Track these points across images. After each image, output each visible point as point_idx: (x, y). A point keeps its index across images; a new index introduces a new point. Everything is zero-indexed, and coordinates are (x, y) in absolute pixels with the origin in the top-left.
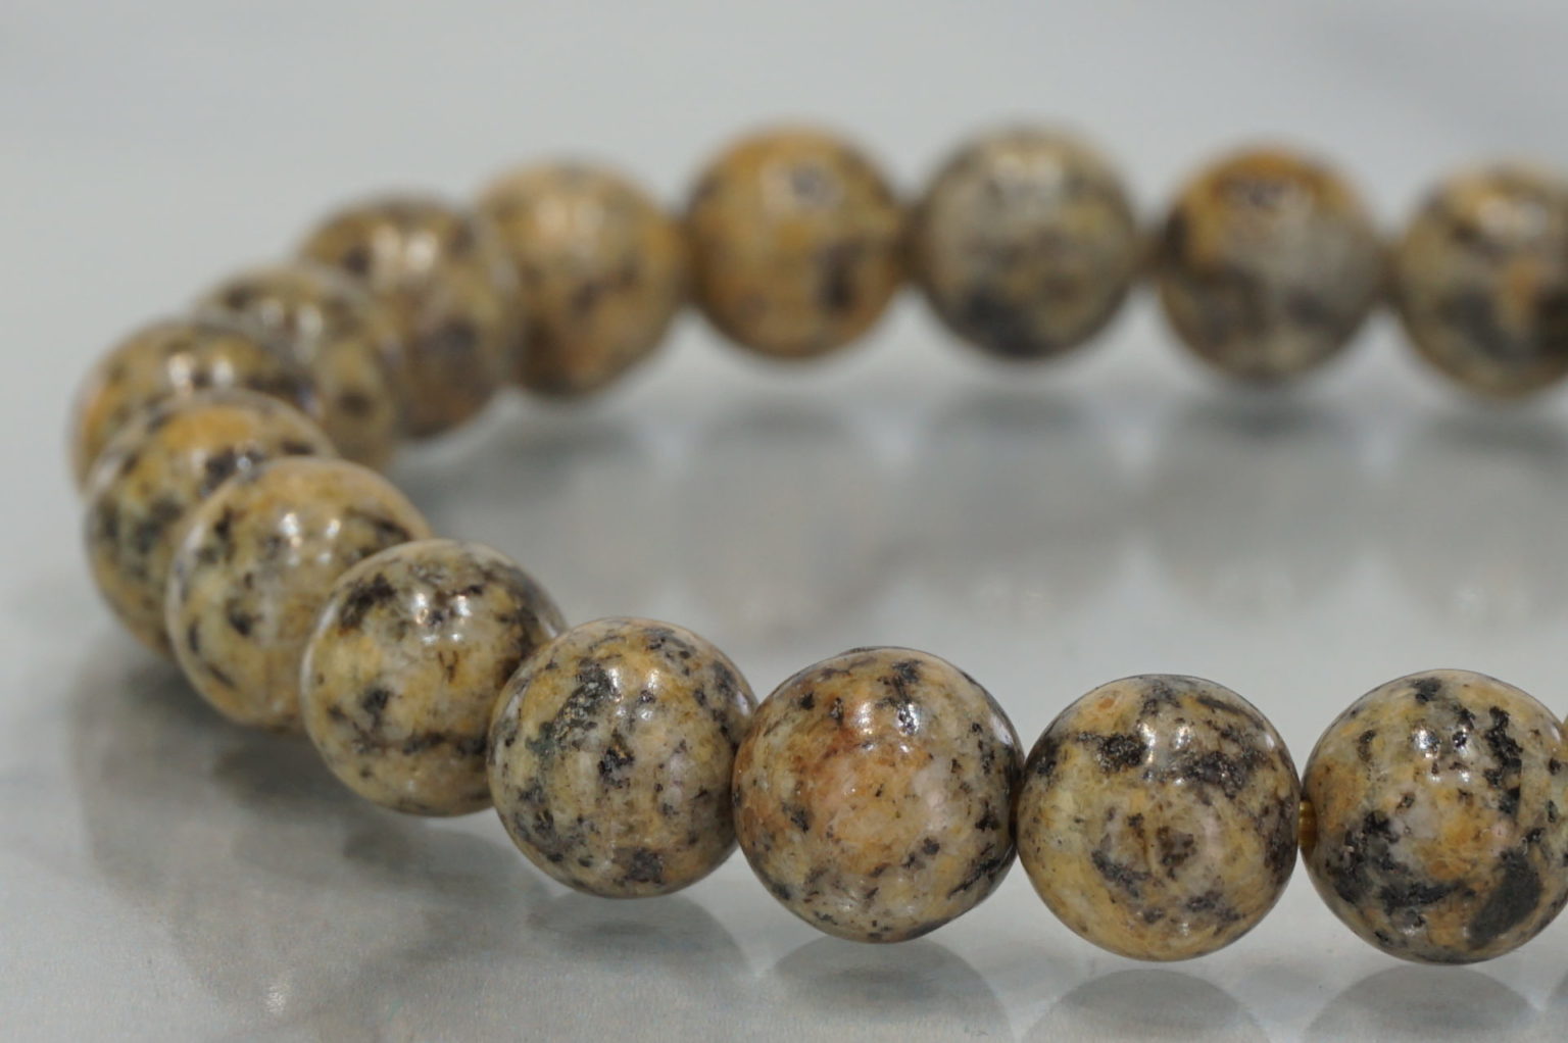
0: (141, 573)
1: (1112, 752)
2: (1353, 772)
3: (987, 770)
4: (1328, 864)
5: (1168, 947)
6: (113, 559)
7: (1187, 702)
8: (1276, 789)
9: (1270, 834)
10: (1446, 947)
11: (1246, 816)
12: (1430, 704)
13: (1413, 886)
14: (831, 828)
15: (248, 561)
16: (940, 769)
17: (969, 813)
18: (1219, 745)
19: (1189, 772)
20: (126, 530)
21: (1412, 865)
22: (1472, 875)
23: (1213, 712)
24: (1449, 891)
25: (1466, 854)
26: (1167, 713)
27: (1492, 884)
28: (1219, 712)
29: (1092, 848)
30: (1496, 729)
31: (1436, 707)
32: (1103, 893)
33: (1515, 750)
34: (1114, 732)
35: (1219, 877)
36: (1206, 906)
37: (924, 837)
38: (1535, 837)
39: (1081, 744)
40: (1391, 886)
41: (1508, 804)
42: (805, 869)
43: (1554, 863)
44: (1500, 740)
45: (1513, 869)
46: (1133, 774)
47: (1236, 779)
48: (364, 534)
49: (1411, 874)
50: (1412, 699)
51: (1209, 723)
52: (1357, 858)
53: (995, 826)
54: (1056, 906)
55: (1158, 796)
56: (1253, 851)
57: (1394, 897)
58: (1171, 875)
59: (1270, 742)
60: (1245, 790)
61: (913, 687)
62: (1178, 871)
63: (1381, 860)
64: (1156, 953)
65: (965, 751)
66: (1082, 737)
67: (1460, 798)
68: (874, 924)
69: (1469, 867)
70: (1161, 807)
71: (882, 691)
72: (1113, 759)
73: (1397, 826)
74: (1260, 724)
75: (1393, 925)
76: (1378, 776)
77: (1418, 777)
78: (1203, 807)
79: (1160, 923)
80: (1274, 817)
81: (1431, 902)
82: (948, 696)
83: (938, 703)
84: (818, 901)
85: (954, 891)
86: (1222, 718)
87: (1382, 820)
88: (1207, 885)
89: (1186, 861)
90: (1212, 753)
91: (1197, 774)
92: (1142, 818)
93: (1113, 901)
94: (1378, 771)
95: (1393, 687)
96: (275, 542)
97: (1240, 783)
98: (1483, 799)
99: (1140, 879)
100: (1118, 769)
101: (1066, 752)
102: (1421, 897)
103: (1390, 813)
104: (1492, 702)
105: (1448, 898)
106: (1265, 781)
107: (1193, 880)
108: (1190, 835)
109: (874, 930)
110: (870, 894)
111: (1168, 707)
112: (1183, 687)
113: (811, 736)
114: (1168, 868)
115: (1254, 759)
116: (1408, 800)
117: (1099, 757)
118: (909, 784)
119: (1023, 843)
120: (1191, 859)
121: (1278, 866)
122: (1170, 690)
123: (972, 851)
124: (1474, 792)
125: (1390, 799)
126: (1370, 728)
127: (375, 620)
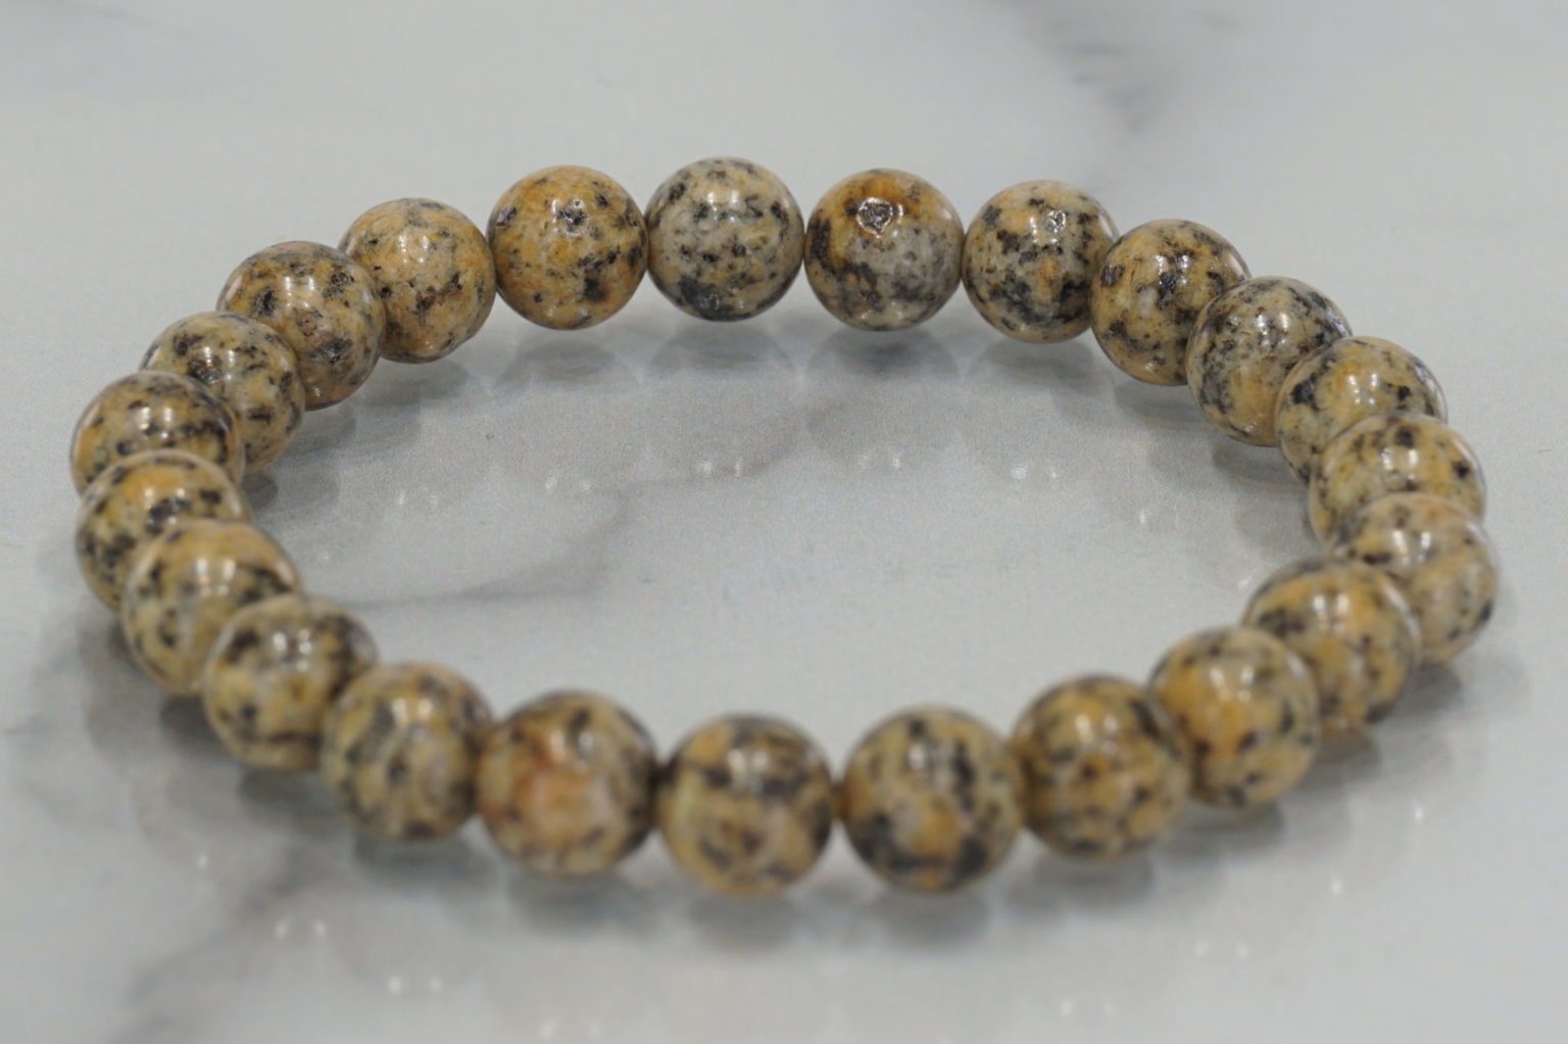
0: (110, 579)
1: (710, 777)
2: (868, 780)
3: (633, 779)
5: (753, 890)
6: (93, 567)
7: (758, 738)
11: (798, 815)
12: (916, 738)
14: (532, 820)
15: (172, 599)
16: (602, 781)
17: (622, 809)
18: (781, 769)
19: (763, 791)
20: (99, 551)
21: (905, 845)
22: (941, 852)
26: (748, 746)
27: (956, 856)
29: (699, 839)
30: (959, 756)
32: (705, 863)
33: (971, 769)
34: (710, 763)
35: (781, 853)
36: (773, 871)
37: (593, 827)
38: (984, 824)
39: (693, 769)
40: (893, 856)
41: (966, 805)
44: (960, 763)
45: (969, 846)
46: (724, 791)
48: (247, 580)
49: (904, 850)
50: (906, 733)
51: (773, 754)
53: (640, 813)
56: (802, 836)
57: (893, 861)
58: (749, 855)
59: (815, 759)
60: (797, 798)
62: (753, 853)
63: (884, 840)
66: (693, 764)
67: (936, 806)
69: (939, 846)
72: (711, 782)
73: (896, 821)
76: (883, 787)
78: (768, 812)
79: (747, 882)
80: (816, 811)
81: (916, 866)
87: (884, 816)
88: (774, 860)
89: (758, 847)
90: (776, 777)
91: (766, 793)
92: (730, 823)
94: (883, 784)
96: (189, 588)
97: (792, 795)
98: (951, 804)
99: (730, 857)
100: (714, 789)
101: (682, 771)
102: (909, 863)
103: (889, 813)
104: (956, 734)
106: (809, 792)
108: (761, 831)
110: (561, 859)
113: (521, 760)
114: (747, 851)
116: (903, 804)
117: (703, 780)
118: (583, 793)
120: (763, 845)
121: (821, 838)
123: (624, 831)
124: (944, 800)
125: (889, 803)
126: (879, 754)
127: (249, 658)
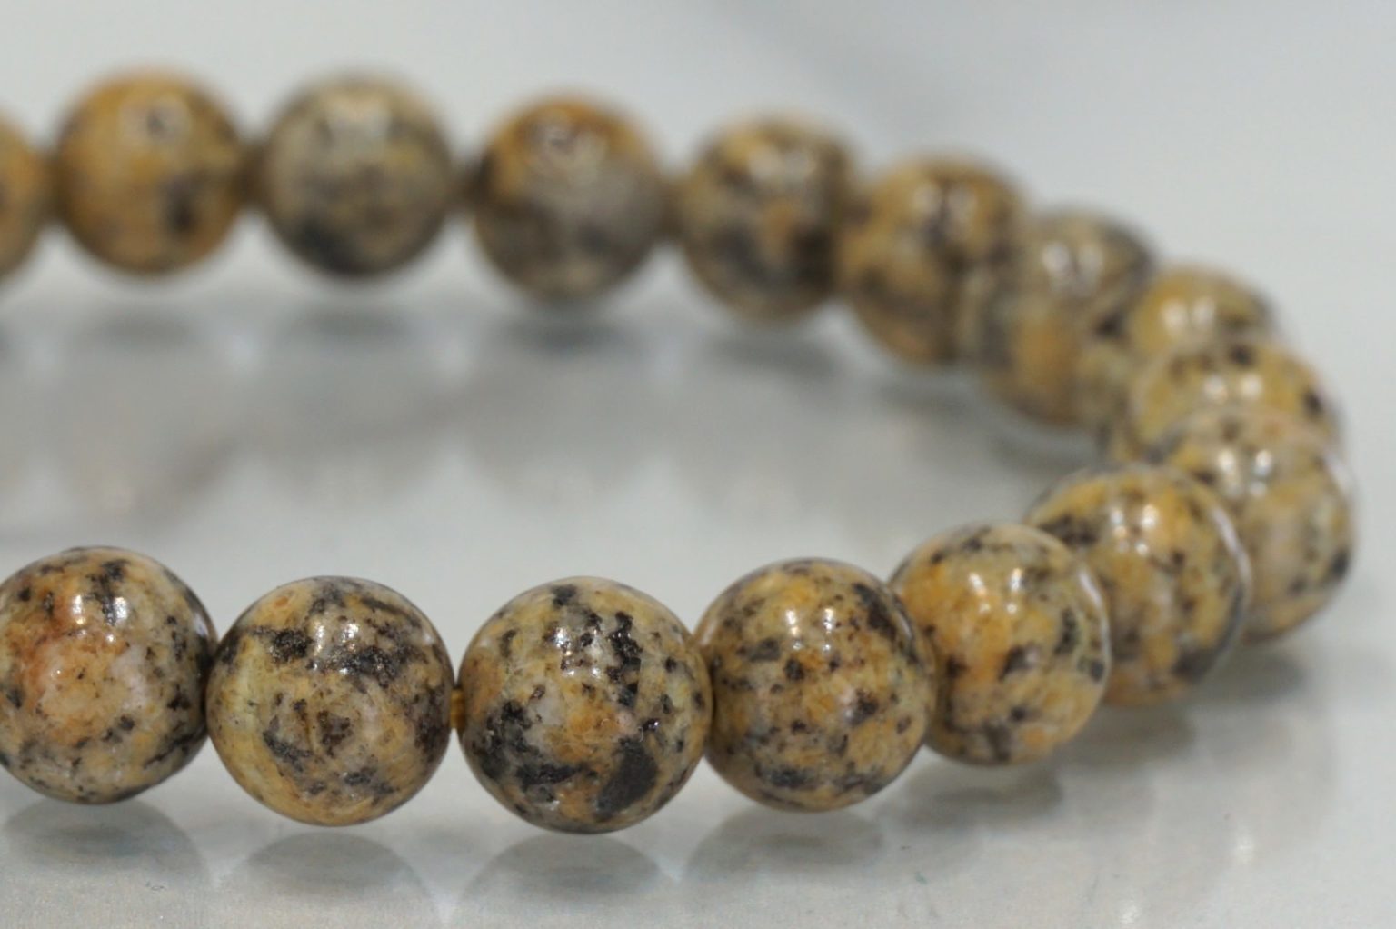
1: (283, 645)
2: (495, 665)
3: (179, 657)
4: (474, 745)
5: (332, 815)
7: (350, 603)
8: (427, 680)
9: (420, 719)
10: (576, 820)
11: (398, 704)
12: (564, 609)
13: (543, 767)
14: (40, 705)
16: (136, 655)
17: (161, 694)
18: (376, 639)
19: (350, 666)
21: (542, 749)
22: (593, 758)
23: (374, 611)
24: (574, 771)
25: (587, 741)
26: (332, 612)
27: (612, 767)
28: (378, 612)
29: (262, 729)
30: (620, 631)
31: (569, 611)
32: (273, 767)
33: (635, 651)
34: (285, 628)
35: (373, 756)
36: (361, 781)
37: (120, 716)
38: (650, 726)
39: (257, 637)
40: (526, 766)
41: (626, 697)
42: (19, 741)
43: (668, 749)
44: (622, 641)
45: (631, 754)
46: (300, 664)
47: (390, 671)
49: (541, 756)
50: (550, 603)
51: (368, 621)
52: (497, 741)
53: (186, 706)
54: (237, 775)
55: (319, 685)
57: (527, 776)
58: (330, 753)
60: (397, 680)
61: (117, 583)
62: (336, 750)
63: (516, 743)
64: (323, 820)
65: (159, 640)
66: (258, 630)
67: (584, 691)
68: (81, 789)
69: (591, 752)
70: (321, 694)
71: (88, 586)
72: (283, 651)
73: (531, 715)
74: (416, 621)
75: (529, 799)
76: (515, 670)
77: (549, 672)
78: (360, 694)
79: (322, 796)
80: (425, 703)
81: (559, 781)
82: (148, 592)
83: (140, 597)
84: (31, 769)
85: (149, 762)
86: (381, 617)
87: (517, 708)
88: (362, 762)
89: (343, 741)
90: (369, 648)
91: (354, 666)
92: (306, 704)
93: (282, 774)
94: (515, 666)
95: (535, 593)
97: (393, 674)
98: (605, 692)
99: (305, 756)
100: (287, 660)
101: (245, 644)
102: (551, 776)
103: (523, 704)
104: (619, 607)
105: (573, 778)
106: (416, 673)
107: (349, 758)
108: (347, 719)
109: (81, 794)
110: (76, 763)
111: (333, 607)
112: (349, 589)
113: (26, 624)
114: (328, 746)
115: (408, 653)
116: (540, 692)
117: (271, 649)
118: (108, 669)
119: (211, 723)
120: (347, 739)
122: (337, 591)
123: (164, 728)
124: (596, 686)
125: (523, 691)
126: (512, 628)
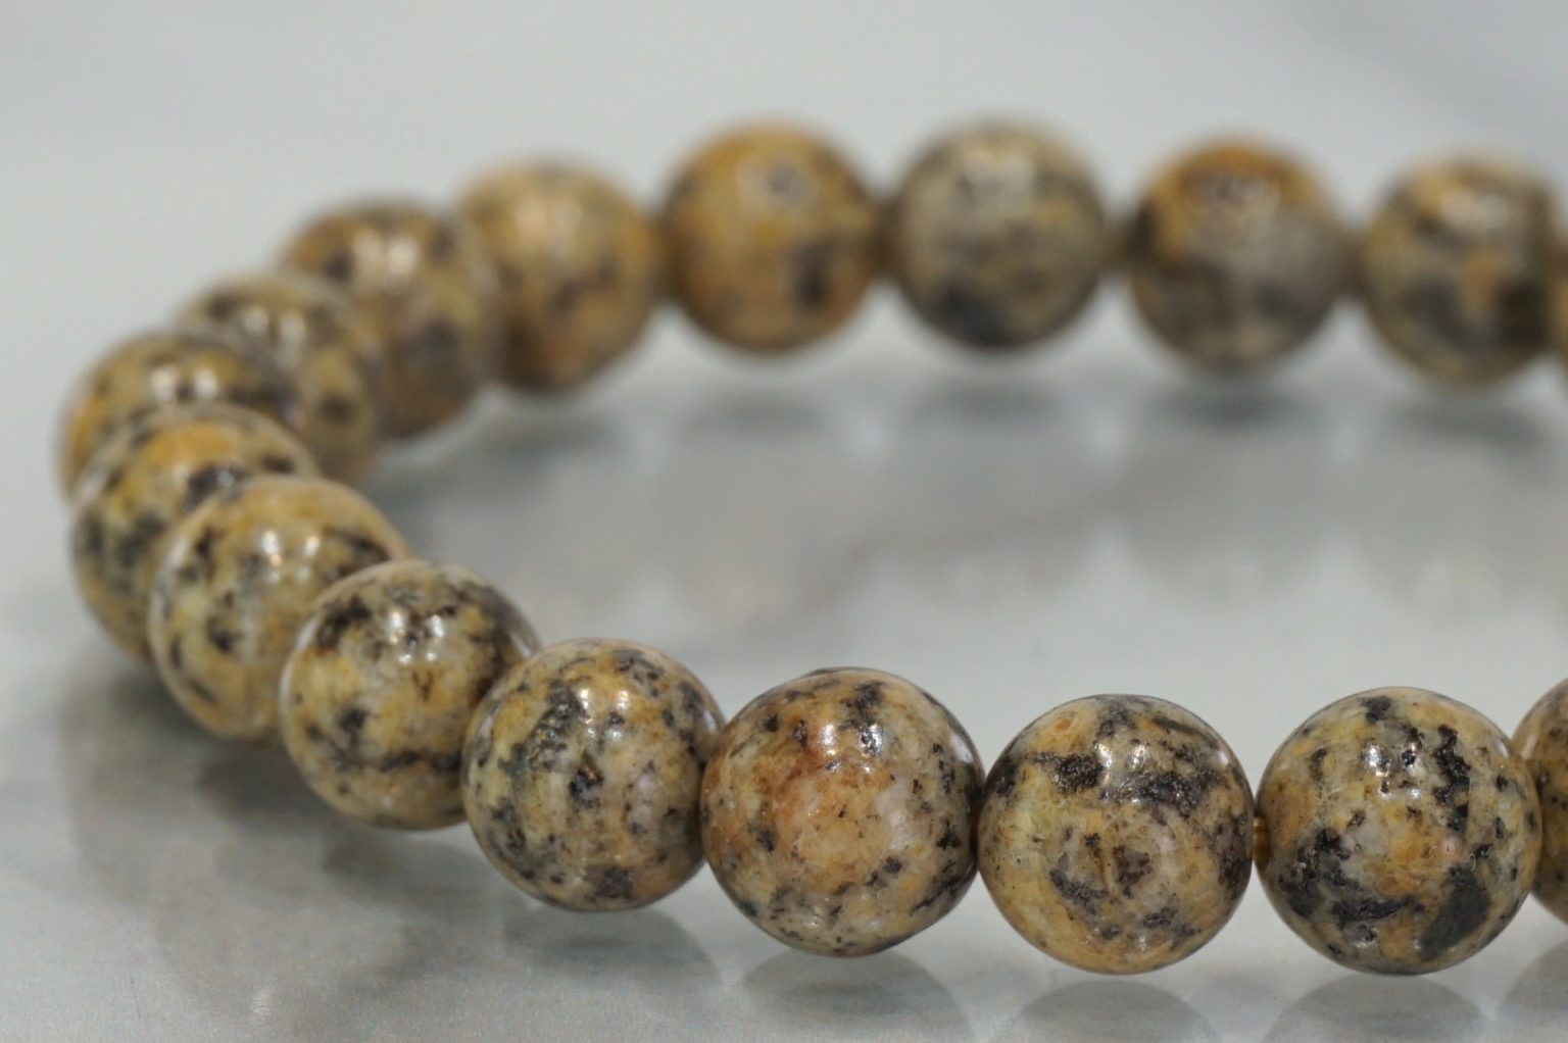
0: (125, 587)
1: (1070, 773)
2: (1305, 790)
3: (948, 790)
4: (1281, 879)
5: (1126, 962)
6: (98, 573)
7: (1142, 724)
8: (1230, 808)
9: (1224, 851)
10: (1397, 960)
11: (1200, 835)
12: (1380, 723)
13: (1364, 902)
14: (795, 847)
15: (229, 580)
16: (901, 789)
17: (930, 832)
18: (1174, 764)
19: (1145, 793)
20: (110, 544)
21: (1362, 882)
22: (1420, 891)
23: (1168, 732)
24: (1399, 906)
25: (1414, 871)
26: (1122, 734)
27: (1441, 899)
28: (1173, 733)
29: (1050, 867)
30: (1445, 747)
31: (1386, 726)
32: (1062, 910)
33: (1463, 768)
34: (1071, 753)
35: (1174, 894)
36: (1161, 922)
37: (887, 857)
38: (1482, 853)
39: (1039, 765)
40: (1343, 901)
41: (1456, 821)
42: (771, 888)
43: (1502, 877)
44: (1448, 758)
45: (1462, 884)
46: (1090, 794)
47: (1190, 799)
48: (341, 553)
49: (1362, 890)
50: (1362, 718)
51: (1164, 744)
52: (1310, 874)
53: (956, 844)
54: (1016, 921)
55: (1114, 817)
56: (1207, 868)
57: (1345, 912)
58: (1127, 893)
59: (1224, 759)
60: (1199, 809)
61: (875, 709)
62: (1134, 889)
63: (1333, 876)
64: (1116, 968)
65: (925, 771)
66: (1040, 758)
67: (1409, 817)
68: (839, 940)
69: (1418, 883)
70: (1117, 827)
71: (844, 713)
72: (1070, 780)
73: (1349, 843)
74: (1214, 743)
75: (1345, 939)
76: (1329, 794)
77: (1368, 795)
78: (1159, 826)
79: (1117, 940)
80: (1229, 833)
81: (1382, 917)
82: (910, 717)
83: (900, 725)
84: (784, 921)
85: (918, 907)
86: (1177, 739)
87: (1334, 837)
88: (1163, 902)
89: (1142, 879)
90: (1168, 773)
91: (1152, 795)
92: (1099, 838)
93: (1072, 919)
94: (1329, 790)
95: (1343, 705)
96: (254, 562)
97: (1194, 802)
98: (1432, 816)
99: (1098, 897)
100: (1076, 790)
101: (1025, 773)
102: (1372, 912)
103: (1341, 831)
104: (1441, 720)
105: (1397, 913)
106: (1219, 800)
107: (1149, 897)
108: (1146, 854)
109: (839, 946)
110: (835, 912)
111: (1124, 729)
112: (1138, 708)
113: (776, 758)
114: (1124, 887)
115: (1209, 778)
116: (1359, 818)
117: (1056, 778)
118: (871, 805)
119: (984, 860)
120: (1147, 877)
121: (1233, 882)
122: (1126, 711)
123: (933, 869)
124: (1423, 809)
125: (1341, 817)
126: (1322, 747)
127: (352, 642)
